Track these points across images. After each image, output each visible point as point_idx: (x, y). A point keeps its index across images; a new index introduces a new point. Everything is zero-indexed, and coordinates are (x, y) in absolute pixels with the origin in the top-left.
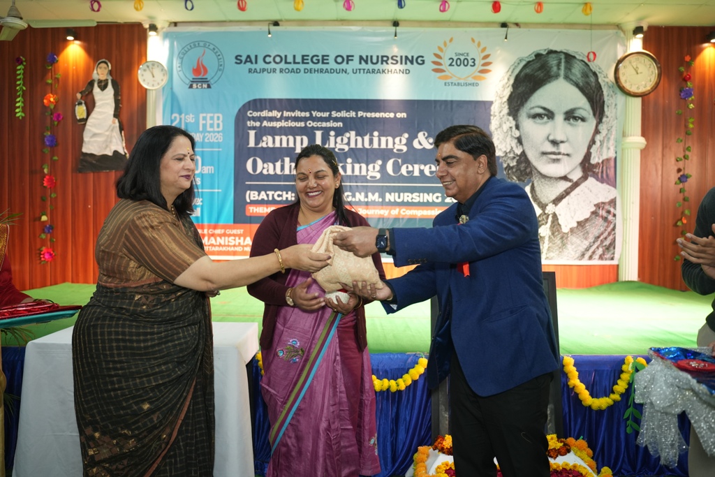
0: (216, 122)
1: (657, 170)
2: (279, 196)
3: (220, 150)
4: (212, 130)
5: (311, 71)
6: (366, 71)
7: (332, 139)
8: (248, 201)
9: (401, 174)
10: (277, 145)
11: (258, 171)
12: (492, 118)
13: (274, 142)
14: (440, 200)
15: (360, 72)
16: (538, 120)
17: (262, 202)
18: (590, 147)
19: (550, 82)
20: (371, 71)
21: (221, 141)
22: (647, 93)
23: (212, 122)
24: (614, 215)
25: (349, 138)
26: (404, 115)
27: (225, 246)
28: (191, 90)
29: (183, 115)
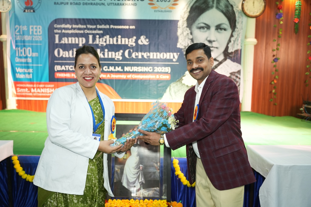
0: (38, 30)
1: (262, 56)
2: (71, 68)
3: (41, 44)
4: (36, 34)
5: (86, 4)
6: (114, 4)
7: (97, 39)
8: (56, 70)
9: (132, 57)
10: (70, 42)
11: (61, 56)
12: (178, 29)
13: (68, 41)
14: (151, 71)
15: (111, 5)
16: (202, 30)
17: (63, 71)
18: (228, 44)
19: (208, 10)
20: (117, 4)
21: (41, 40)
22: (258, 16)
23: (36, 30)
24: (240, 78)
25: (106, 39)
26: (133, 27)
27: (45, 93)
28: (24, 13)
29: (21, 27)
